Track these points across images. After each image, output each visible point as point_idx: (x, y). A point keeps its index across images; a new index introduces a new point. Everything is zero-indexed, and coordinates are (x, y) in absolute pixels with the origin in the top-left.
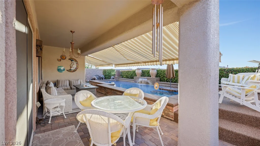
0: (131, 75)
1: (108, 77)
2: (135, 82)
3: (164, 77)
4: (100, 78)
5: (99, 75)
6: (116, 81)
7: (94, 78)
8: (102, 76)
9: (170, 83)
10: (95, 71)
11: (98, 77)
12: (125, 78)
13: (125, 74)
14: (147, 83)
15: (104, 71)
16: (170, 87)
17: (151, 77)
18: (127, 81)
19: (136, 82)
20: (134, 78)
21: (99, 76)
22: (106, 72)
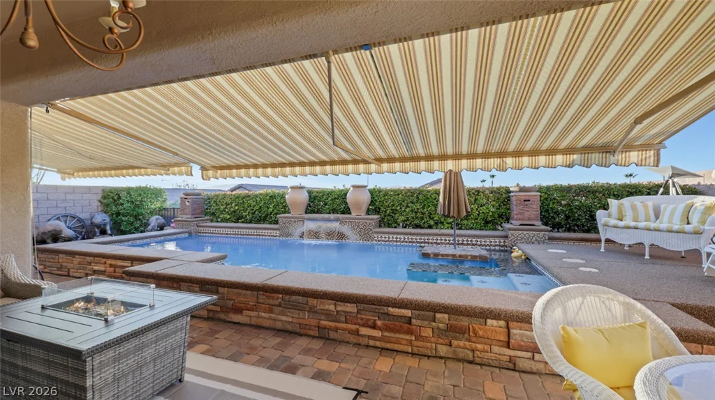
0: (257, 207)
1: (132, 219)
2: (281, 235)
3: (394, 211)
4: (87, 231)
5: (82, 216)
6: (187, 235)
7: (50, 228)
8: (100, 218)
9: (451, 232)
10: (50, 197)
11: (73, 223)
12: (226, 221)
13: (227, 204)
14: (341, 236)
15: (104, 198)
16: (452, 246)
17: (353, 214)
18: (244, 231)
19: (289, 235)
20: (280, 220)
21: (79, 220)
22: (119, 198)
